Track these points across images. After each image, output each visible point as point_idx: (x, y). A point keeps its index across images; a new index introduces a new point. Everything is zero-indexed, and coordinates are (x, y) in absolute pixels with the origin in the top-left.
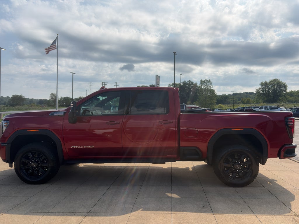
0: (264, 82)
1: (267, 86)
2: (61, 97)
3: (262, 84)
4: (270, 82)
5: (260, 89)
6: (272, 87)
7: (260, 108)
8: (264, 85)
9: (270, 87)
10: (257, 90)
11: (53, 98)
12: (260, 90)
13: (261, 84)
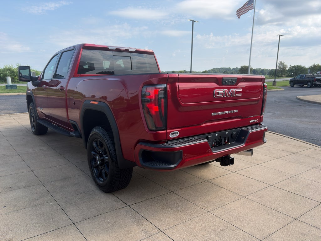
2: (290, 66)
11: (281, 67)
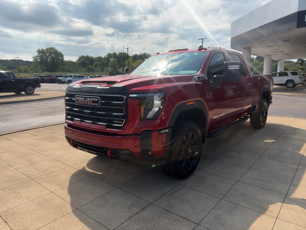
0: (40, 50)
1: (45, 54)
3: (39, 51)
4: (47, 49)
5: (37, 56)
6: (49, 55)
7: (65, 77)
8: (41, 53)
9: (48, 55)
10: (34, 57)
12: (38, 58)
13: (37, 52)
